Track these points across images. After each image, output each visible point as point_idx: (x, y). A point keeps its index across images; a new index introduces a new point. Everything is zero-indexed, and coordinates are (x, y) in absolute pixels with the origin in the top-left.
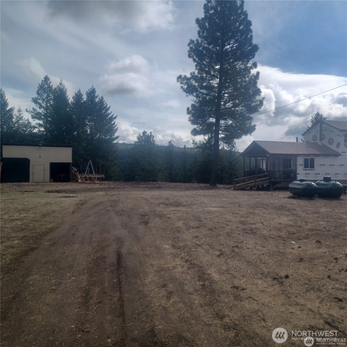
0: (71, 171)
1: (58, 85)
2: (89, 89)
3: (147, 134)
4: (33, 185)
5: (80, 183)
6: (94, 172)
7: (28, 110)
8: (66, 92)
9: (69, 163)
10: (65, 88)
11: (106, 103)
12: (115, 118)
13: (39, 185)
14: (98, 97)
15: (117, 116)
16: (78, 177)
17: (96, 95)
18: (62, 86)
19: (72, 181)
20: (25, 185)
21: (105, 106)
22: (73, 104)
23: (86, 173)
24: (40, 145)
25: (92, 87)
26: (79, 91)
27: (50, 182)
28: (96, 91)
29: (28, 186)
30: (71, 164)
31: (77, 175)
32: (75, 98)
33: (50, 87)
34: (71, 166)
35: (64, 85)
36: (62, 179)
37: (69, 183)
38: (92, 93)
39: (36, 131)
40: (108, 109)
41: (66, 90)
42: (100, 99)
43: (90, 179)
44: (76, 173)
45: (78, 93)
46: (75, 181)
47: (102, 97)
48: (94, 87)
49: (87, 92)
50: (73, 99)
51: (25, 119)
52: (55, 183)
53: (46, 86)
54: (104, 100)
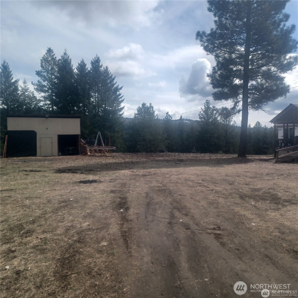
0: (80, 144)
1: (62, 55)
2: (94, 59)
3: (146, 106)
4: (40, 161)
5: (90, 156)
6: (103, 144)
7: (33, 83)
8: (71, 61)
9: (78, 135)
10: (70, 58)
11: (111, 73)
12: (121, 88)
13: (47, 160)
14: (103, 67)
15: (123, 86)
16: (87, 150)
17: (101, 64)
18: (66, 56)
19: (81, 154)
20: (32, 161)
21: (110, 76)
22: (77, 75)
23: (95, 145)
24: (46, 116)
25: (96, 56)
26: (82, 61)
27: (59, 155)
28: (100, 60)
29: (35, 161)
30: (80, 136)
31: (86, 147)
32: (79, 69)
33: (54, 59)
34: (79, 138)
35: (68, 55)
36: (71, 152)
37: (79, 157)
38: (96, 63)
39: (42, 104)
40: (114, 79)
41: (70, 60)
42: (104, 70)
43: (100, 151)
44: (85, 146)
45: (81, 63)
46: (84, 153)
47: (107, 67)
48: (98, 56)
49: (92, 61)
50: (77, 70)
51: (30, 90)
52: (64, 157)
53: (50, 59)
54: (108, 70)
